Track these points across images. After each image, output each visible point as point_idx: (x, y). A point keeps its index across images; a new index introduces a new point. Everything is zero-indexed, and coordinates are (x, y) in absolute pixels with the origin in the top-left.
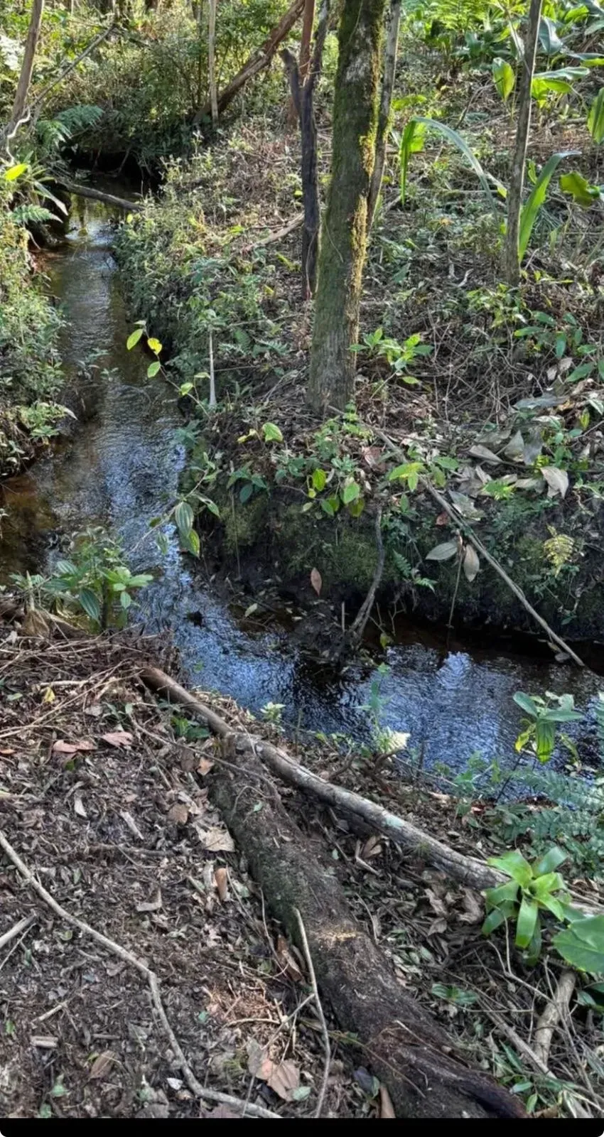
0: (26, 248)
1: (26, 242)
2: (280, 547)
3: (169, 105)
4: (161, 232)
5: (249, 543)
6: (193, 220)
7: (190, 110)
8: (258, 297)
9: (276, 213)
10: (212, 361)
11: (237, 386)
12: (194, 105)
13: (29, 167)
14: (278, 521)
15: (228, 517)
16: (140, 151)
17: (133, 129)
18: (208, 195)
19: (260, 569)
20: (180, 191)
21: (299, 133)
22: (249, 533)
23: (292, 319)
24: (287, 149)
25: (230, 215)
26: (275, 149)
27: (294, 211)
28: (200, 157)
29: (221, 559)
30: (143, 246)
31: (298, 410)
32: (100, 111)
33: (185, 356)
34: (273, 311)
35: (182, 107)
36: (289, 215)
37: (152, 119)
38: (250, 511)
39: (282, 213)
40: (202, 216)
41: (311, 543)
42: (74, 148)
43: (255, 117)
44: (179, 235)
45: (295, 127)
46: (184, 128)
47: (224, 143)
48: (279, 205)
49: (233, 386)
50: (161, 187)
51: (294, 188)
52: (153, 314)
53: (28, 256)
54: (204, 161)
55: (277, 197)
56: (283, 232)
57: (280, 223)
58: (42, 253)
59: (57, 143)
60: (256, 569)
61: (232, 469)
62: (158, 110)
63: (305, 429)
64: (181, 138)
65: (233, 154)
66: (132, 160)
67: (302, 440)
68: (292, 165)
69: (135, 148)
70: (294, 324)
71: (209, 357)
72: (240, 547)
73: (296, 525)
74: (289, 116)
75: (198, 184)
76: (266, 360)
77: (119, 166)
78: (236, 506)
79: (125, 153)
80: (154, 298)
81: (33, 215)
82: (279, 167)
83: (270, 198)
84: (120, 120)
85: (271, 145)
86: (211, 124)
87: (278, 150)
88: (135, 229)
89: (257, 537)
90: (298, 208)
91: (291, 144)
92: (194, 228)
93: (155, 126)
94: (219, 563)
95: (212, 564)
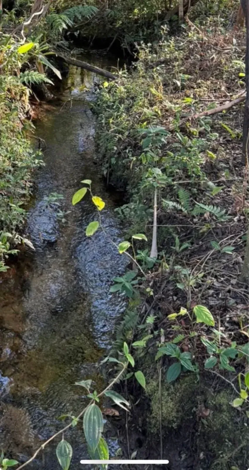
0: (27, 101)
1: (27, 97)
2: (206, 437)
3: (147, 7)
4: (128, 96)
5: (174, 425)
6: (153, 90)
7: (162, 12)
8: (202, 159)
9: (223, 89)
10: (155, 214)
11: (177, 241)
12: (166, 7)
13: (37, 45)
14: (207, 408)
15: (155, 391)
16: (124, 37)
17: (121, 22)
18: (169, 71)
19: (183, 456)
20: (149, 67)
21: (245, 30)
22: (174, 414)
23: (231, 182)
24: (235, 41)
25: (183, 87)
26: (224, 40)
27: (238, 88)
28: (166, 43)
29: (144, 433)
30: (113, 106)
31: (234, 281)
32: (95, 9)
33: (132, 205)
34: (214, 173)
35: (158, 9)
36: (234, 91)
37: (134, 15)
38: (176, 390)
39: (228, 88)
40: (161, 87)
41: (240, 442)
42: (76, 34)
43: (211, 17)
44: (142, 100)
45: (242, 25)
46: (157, 22)
47: (186, 34)
48: (226, 82)
49: (174, 238)
50: (134, 63)
51: (239, 70)
52: (113, 161)
53: (28, 106)
54: (169, 46)
55: (224, 76)
56: (228, 104)
57: (226, 96)
58: (40, 104)
59: (61, 30)
60: (180, 455)
61: (163, 339)
62: (139, 10)
63: (240, 306)
64: (154, 30)
65: (190, 42)
66: (118, 43)
67: (235, 319)
68: (238, 53)
69: (121, 35)
70: (233, 187)
71: (153, 209)
72: (163, 427)
73: (225, 416)
74: (238, 18)
75: (163, 63)
76: (205, 220)
77: (108, 47)
78: (162, 382)
79: (113, 38)
80: (115, 148)
81: (32, 78)
82: (227, 53)
83: (219, 76)
84: (111, 16)
85: (222, 37)
86: (177, 20)
87: (228, 41)
88: (109, 92)
89: (182, 419)
90: (242, 85)
91: (238, 37)
92: (154, 95)
93: (136, 21)
94: (142, 437)
95: (135, 437)
